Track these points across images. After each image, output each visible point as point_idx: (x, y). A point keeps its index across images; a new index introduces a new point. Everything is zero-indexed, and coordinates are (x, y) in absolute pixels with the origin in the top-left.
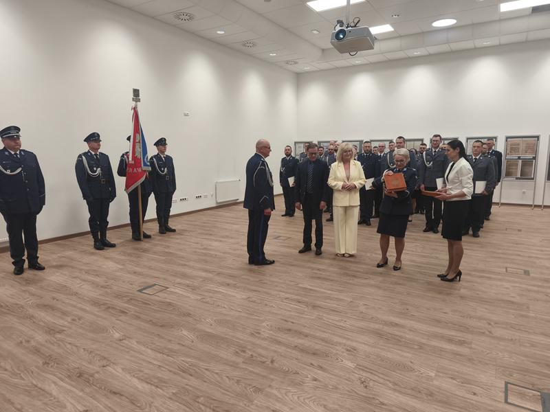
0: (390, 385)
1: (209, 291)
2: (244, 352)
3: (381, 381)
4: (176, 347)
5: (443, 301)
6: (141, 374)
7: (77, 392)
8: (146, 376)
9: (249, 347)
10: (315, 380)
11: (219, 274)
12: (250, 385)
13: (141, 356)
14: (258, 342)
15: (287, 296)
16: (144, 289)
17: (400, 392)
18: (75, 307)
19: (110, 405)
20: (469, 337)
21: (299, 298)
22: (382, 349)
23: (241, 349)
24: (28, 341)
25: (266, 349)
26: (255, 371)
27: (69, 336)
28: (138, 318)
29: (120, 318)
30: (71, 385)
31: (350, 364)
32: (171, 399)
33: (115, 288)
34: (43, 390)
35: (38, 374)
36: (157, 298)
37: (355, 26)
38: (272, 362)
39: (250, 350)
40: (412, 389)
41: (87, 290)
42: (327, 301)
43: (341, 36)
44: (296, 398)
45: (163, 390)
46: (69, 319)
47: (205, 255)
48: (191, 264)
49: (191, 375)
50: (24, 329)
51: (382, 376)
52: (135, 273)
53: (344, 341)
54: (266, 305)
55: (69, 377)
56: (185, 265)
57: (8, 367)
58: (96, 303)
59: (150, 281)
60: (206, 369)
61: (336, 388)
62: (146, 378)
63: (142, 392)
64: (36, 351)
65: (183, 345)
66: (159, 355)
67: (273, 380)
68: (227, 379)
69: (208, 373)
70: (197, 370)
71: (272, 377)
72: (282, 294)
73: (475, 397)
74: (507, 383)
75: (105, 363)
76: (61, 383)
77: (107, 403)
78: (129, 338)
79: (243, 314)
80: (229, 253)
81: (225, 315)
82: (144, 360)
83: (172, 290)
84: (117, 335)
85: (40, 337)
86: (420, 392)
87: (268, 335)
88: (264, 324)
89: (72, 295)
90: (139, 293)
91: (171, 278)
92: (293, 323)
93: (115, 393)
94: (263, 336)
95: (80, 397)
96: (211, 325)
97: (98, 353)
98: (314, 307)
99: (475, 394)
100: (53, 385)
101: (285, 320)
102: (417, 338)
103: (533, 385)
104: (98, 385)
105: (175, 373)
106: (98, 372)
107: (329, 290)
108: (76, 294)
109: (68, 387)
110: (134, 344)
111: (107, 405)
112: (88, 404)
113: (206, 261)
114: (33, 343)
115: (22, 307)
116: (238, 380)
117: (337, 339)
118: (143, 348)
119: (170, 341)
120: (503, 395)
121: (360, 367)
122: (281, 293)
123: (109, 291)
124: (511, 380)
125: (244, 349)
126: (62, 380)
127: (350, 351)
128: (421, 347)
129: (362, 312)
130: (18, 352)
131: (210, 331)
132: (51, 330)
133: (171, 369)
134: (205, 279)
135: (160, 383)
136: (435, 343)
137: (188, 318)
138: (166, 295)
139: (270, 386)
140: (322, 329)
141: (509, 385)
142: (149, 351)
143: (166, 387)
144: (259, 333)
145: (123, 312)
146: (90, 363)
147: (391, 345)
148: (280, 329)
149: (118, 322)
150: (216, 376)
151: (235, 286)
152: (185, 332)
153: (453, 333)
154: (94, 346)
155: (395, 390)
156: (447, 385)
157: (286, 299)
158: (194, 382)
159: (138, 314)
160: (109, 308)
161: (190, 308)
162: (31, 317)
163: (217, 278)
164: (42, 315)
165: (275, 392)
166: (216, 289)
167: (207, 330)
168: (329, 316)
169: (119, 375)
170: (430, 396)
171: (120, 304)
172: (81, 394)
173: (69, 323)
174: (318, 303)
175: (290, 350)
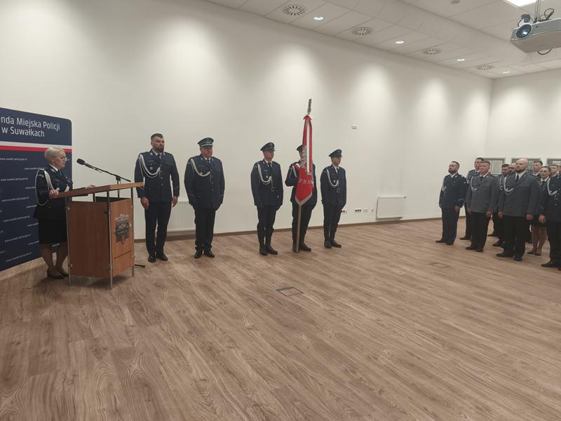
2: (354, 372)
4: (292, 348)
6: (256, 363)
7: (204, 362)
8: (260, 366)
9: (360, 370)
12: (349, 407)
13: (261, 348)
14: (373, 367)
15: (423, 328)
16: (282, 289)
18: (225, 292)
19: (223, 381)
21: (437, 334)
23: (351, 368)
24: (184, 312)
25: (379, 377)
26: (359, 395)
27: (213, 315)
28: (269, 313)
29: (255, 310)
30: (202, 356)
32: (272, 393)
33: (260, 283)
34: (182, 353)
35: (182, 339)
36: (290, 300)
37: (547, 19)
38: (381, 392)
39: (360, 372)
41: (238, 281)
43: (525, 33)
45: (268, 383)
46: (217, 301)
48: (332, 275)
49: (297, 378)
50: (185, 301)
52: (280, 273)
53: (477, 396)
54: (395, 332)
55: (202, 348)
56: (326, 275)
57: (165, 328)
58: (241, 293)
59: (290, 284)
60: (312, 378)
62: (258, 368)
63: (250, 379)
64: (187, 321)
65: (298, 349)
66: (275, 351)
67: (374, 410)
68: (328, 393)
71: (375, 406)
72: (417, 326)
75: (231, 345)
76: (195, 352)
77: (221, 378)
78: (256, 329)
81: (347, 330)
82: (262, 352)
83: (306, 295)
84: (248, 324)
85: (193, 310)
87: (385, 363)
88: (385, 351)
89: (226, 282)
90: (277, 292)
91: (309, 285)
92: (419, 358)
93: (230, 372)
94: (379, 363)
95: (204, 366)
96: (331, 337)
97: (230, 335)
98: (452, 348)
100: (189, 352)
101: (412, 355)
104: (220, 362)
105: (283, 372)
106: (223, 351)
108: (229, 282)
109: (199, 356)
110: (258, 335)
111: (221, 380)
112: (207, 375)
114: (187, 314)
115: (190, 284)
116: (338, 398)
118: (264, 341)
119: (288, 341)
122: (415, 323)
123: (254, 285)
125: (355, 370)
126: (197, 349)
127: (481, 409)
129: (515, 370)
130: (176, 319)
131: (328, 342)
132: (203, 307)
133: (281, 367)
134: (340, 292)
135: (268, 376)
137: (311, 325)
138: (298, 298)
139: (369, 415)
140: (453, 375)
142: (268, 345)
143: (272, 381)
144: (377, 359)
145: (259, 306)
146: (221, 342)
148: (401, 361)
149: (253, 313)
150: (319, 387)
152: (304, 338)
154: (228, 329)
157: (420, 331)
158: (297, 385)
159: (270, 310)
160: (250, 299)
161: (317, 316)
162: (192, 293)
164: (201, 294)
166: (347, 304)
167: (325, 341)
168: (467, 364)
169: (239, 359)
171: (259, 297)
172: (206, 364)
173: (217, 304)
174: (459, 345)
175: (405, 386)
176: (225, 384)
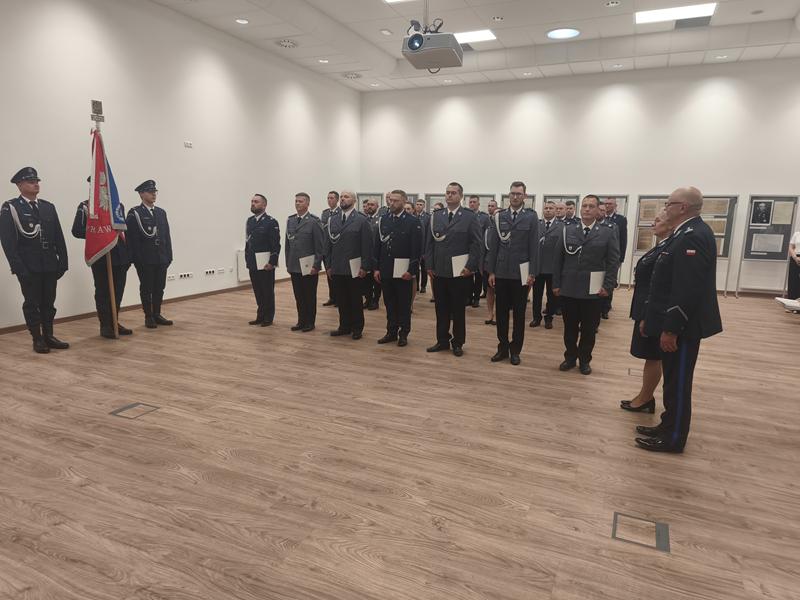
0: (471, 524)
1: (224, 411)
2: (273, 493)
3: (460, 519)
4: (170, 492)
5: (548, 413)
6: (116, 532)
7: (13, 563)
8: (124, 535)
9: (280, 487)
10: (373, 524)
11: (239, 386)
12: (280, 538)
13: (114, 507)
14: (294, 478)
15: (339, 414)
16: (121, 411)
17: (484, 533)
18: (7, 439)
19: (66, 578)
20: (575, 458)
21: (356, 416)
22: (464, 479)
23: (268, 489)
25: (305, 488)
26: (288, 518)
28: (110, 453)
29: (83, 454)
31: (421, 501)
32: (161, 564)
33: (72, 409)
36: (139, 423)
37: (436, 32)
38: (314, 504)
39: (281, 490)
40: (499, 528)
41: (25, 414)
42: (396, 419)
43: (417, 45)
44: (345, 550)
45: (149, 553)
47: (220, 358)
48: (196, 372)
49: (192, 530)
51: (460, 513)
52: (106, 387)
53: (416, 472)
54: (308, 428)
56: (187, 374)
58: (40, 433)
59: (131, 399)
60: (216, 520)
61: (401, 533)
62: (123, 538)
63: (116, 557)
65: (181, 489)
66: (142, 504)
67: (313, 529)
68: (246, 531)
69: (217, 525)
70: (202, 522)
71: (312, 524)
73: (576, 533)
74: (616, 514)
75: (57, 519)
77: (60, 575)
78: (96, 482)
79: (273, 442)
80: (255, 356)
81: (246, 443)
82: (119, 513)
83: (165, 410)
84: (76, 479)
86: (508, 531)
87: (309, 469)
88: (305, 454)
89: (2, 421)
90: (110, 417)
91: (165, 394)
92: (345, 450)
93: (74, 561)
94: (301, 471)
95: (17, 569)
96: (225, 459)
97: (48, 505)
98: (377, 428)
99: (576, 529)
101: (336, 448)
102: (510, 463)
103: (648, 514)
104: (47, 552)
105: (167, 529)
106: (46, 533)
107: (399, 404)
108: (8, 420)
110: (103, 491)
111: (60, 578)
112: (30, 579)
113: (220, 368)
116: (262, 533)
117: (405, 470)
118: (117, 496)
119: (160, 484)
120: (611, 528)
121: (433, 504)
122: (331, 411)
123: (62, 414)
124: (623, 511)
125: (274, 490)
127: (422, 484)
128: (515, 473)
129: (442, 433)
131: (223, 467)
133: (162, 523)
134: (217, 394)
135: (144, 543)
136: (533, 468)
137: (189, 450)
138: (154, 419)
139: (309, 537)
140: (387, 457)
141: (619, 516)
142: (128, 500)
143: (154, 548)
144: (297, 467)
145: (88, 446)
146: (34, 521)
147: (477, 474)
148: (326, 460)
149: (77, 459)
150: (230, 528)
151: (262, 403)
152: (184, 471)
153: (557, 454)
154: (39, 496)
155: (476, 530)
156: (543, 519)
157: (337, 418)
158: (197, 538)
159: (110, 448)
160: (62, 439)
161: (194, 436)
163: (237, 392)
165: (316, 544)
166: (234, 408)
167: (219, 466)
168: (397, 440)
169: (80, 535)
170: (521, 534)
171: (79, 432)
172: (19, 565)
174: (383, 422)
175: (340, 488)
176: (72, 581)
